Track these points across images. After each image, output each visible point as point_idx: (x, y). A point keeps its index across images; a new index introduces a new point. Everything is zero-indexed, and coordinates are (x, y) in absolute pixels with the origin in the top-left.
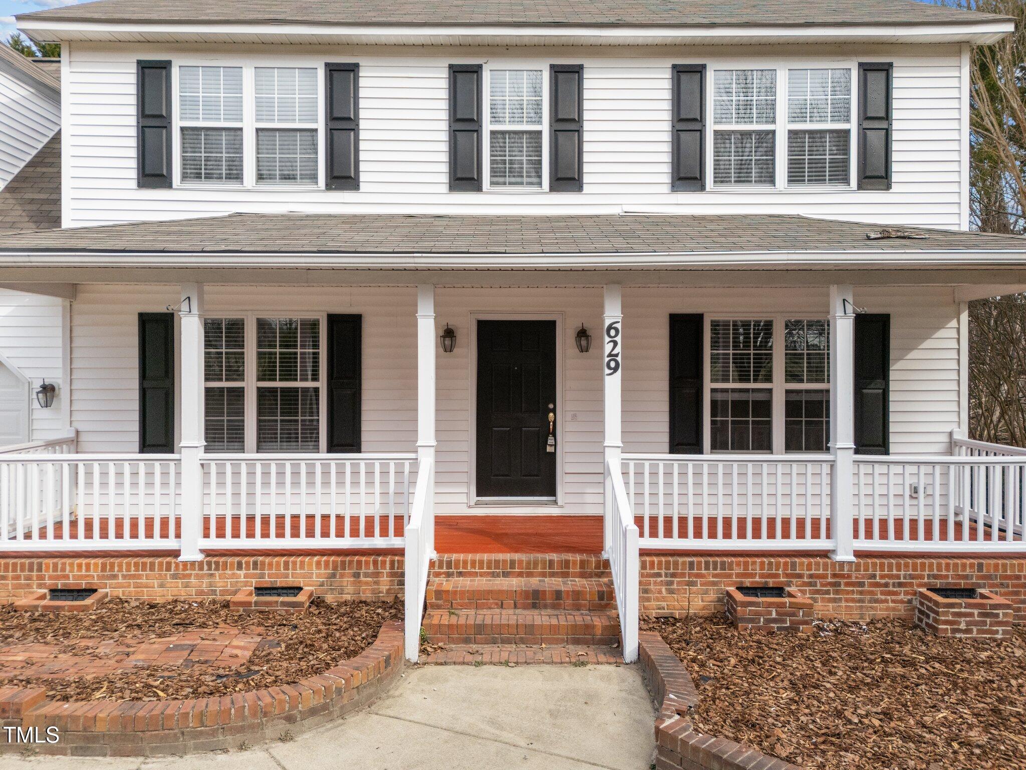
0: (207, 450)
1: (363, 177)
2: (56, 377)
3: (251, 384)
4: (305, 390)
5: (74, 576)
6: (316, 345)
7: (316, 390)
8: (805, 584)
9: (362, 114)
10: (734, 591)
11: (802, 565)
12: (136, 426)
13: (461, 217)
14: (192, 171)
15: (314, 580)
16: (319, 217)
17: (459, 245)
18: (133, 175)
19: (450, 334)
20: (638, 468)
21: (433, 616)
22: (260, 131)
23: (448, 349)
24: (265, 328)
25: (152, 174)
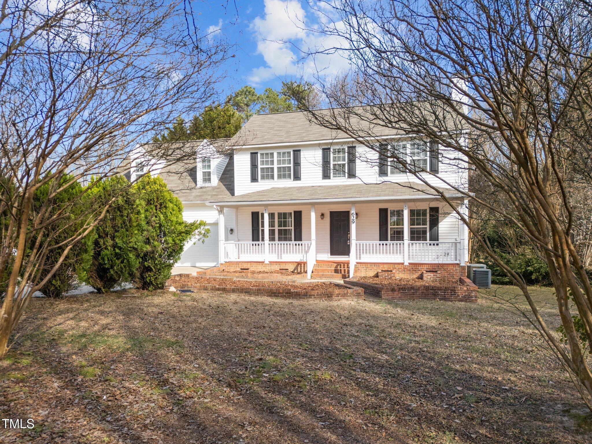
0: (270, 241)
1: (302, 177)
2: (234, 227)
3: (276, 228)
4: (289, 229)
5: (245, 266)
6: (291, 219)
7: (291, 229)
8: (397, 270)
9: (301, 162)
10: (380, 271)
11: (396, 266)
12: (251, 238)
13: (325, 186)
14: (263, 178)
15: (291, 268)
16: (291, 187)
17: (320, 197)
18: (250, 179)
19: (323, 215)
20: (360, 244)
21: (314, 273)
22: (278, 168)
23: (322, 219)
24: (280, 214)
25: (254, 179)
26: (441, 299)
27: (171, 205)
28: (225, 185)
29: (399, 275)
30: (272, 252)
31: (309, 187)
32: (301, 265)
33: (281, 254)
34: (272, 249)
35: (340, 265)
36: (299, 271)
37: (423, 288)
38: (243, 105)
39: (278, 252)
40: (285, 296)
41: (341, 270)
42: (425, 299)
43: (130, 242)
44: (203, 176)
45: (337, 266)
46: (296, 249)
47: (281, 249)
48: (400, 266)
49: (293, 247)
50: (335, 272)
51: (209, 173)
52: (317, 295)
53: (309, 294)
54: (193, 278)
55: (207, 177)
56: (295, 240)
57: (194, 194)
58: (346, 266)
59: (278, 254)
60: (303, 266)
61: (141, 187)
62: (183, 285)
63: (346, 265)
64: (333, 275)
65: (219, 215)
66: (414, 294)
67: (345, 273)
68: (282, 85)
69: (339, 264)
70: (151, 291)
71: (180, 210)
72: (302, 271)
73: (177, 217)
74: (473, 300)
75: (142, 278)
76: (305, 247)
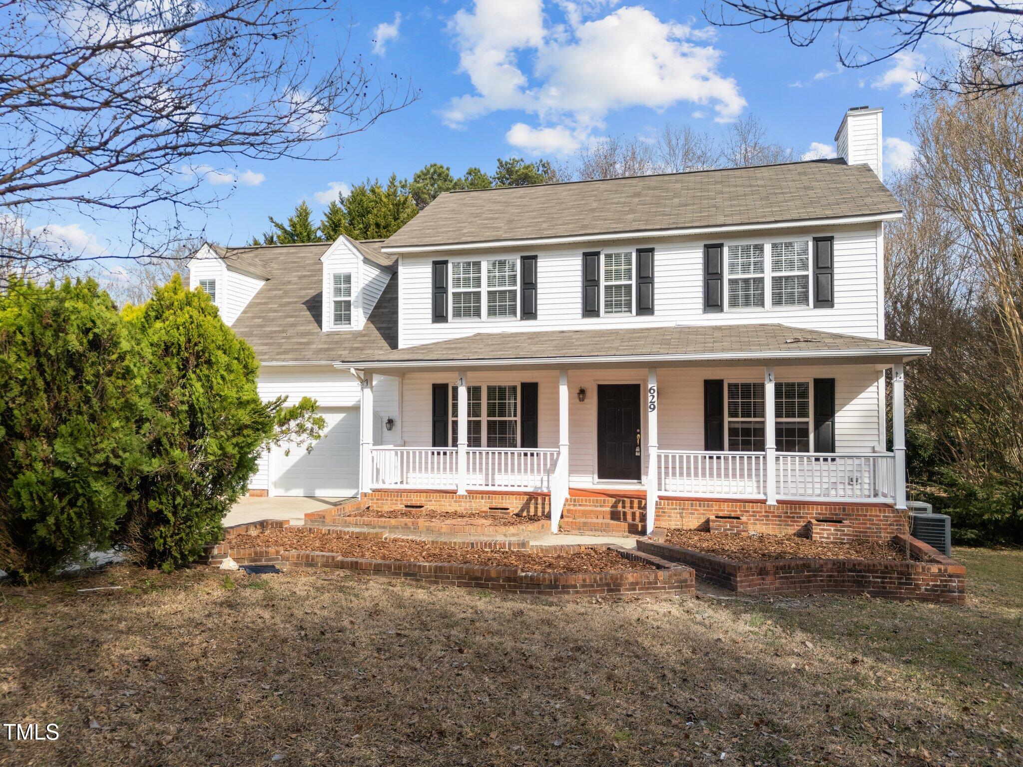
0: (469, 446)
1: (539, 313)
2: (395, 414)
3: (484, 419)
4: (511, 422)
5: (415, 500)
6: (515, 399)
7: (516, 421)
8: (750, 516)
9: (539, 281)
10: (713, 517)
11: (749, 507)
12: (430, 440)
13: (589, 331)
14: (457, 314)
15: (515, 505)
16: (517, 334)
17: (579, 352)
18: (430, 316)
19: (582, 392)
20: (666, 457)
21: (566, 519)
22: (489, 292)
23: (582, 400)
24: (491, 390)
25: (439, 316)
26: (875, 595)
27: (223, 359)
28: (379, 329)
29: (756, 528)
30: (474, 469)
31: (553, 332)
32: (537, 499)
33: (493, 474)
34: (474, 463)
35: (624, 502)
36: (532, 512)
37: (830, 566)
38: (427, 196)
39: (487, 469)
40: (503, 587)
41: (625, 513)
42: (837, 592)
43: (97, 451)
44: (336, 310)
45: (616, 503)
46: (526, 464)
47: (493, 464)
48: (758, 507)
49: (519, 459)
50: (612, 519)
51: (348, 304)
52: (583, 586)
53: (562, 583)
54: (291, 530)
55: (343, 312)
56: (523, 446)
57: (314, 346)
58: (636, 505)
59: (487, 474)
60: (540, 501)
61: (153, 314)
62: (256, 553)
63: (636, 501)
64: (607, 525)
65: (362, 389)
66: (809, 582)
67: (634, 519)
68: (498, 164)
69: (619, 498)
70: (169, 573)
71: (249, 372)
72: (540, 514)
73: (240, 389)
74: (954, 599)
75: (147, 539)
76: (545, 459)
